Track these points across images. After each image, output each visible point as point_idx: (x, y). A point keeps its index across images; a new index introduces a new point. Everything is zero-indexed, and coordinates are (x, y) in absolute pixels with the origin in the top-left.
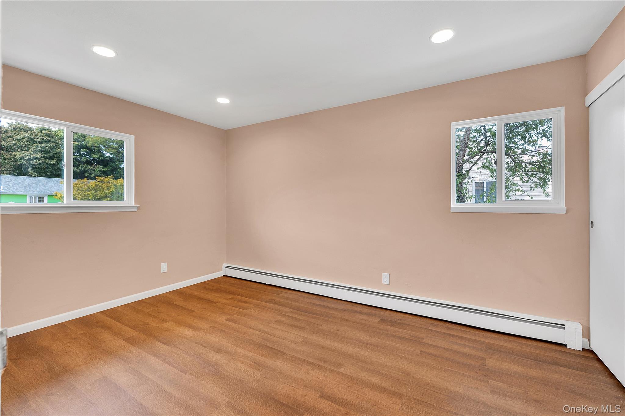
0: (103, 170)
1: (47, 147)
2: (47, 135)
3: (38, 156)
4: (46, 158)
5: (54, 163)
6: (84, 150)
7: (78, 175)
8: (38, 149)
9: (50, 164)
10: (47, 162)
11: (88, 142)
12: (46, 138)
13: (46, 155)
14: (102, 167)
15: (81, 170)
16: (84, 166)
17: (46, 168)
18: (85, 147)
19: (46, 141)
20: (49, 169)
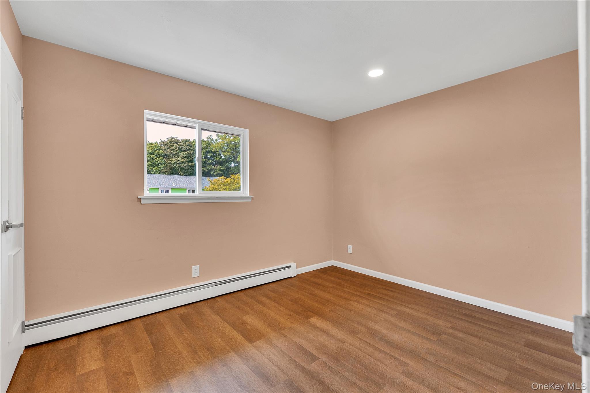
0: (222, 169)
1: (189, 154)
2: (189, 145)
3: (184, 161)
4: (188, 162)
5: (193, 165)
6: (210, 154)
7: (205, 174)
8: (184, 156)
9: (190, 166)
10: (189, 165)
11: (212, 149)
12: (188, 147)
13: (188, 160)
14: (221, 166)
15: (208, 170)
16: (210, 167)
17: (189, 169)
18: (211, 152)
19: (188, 150)
20: (190, 169)
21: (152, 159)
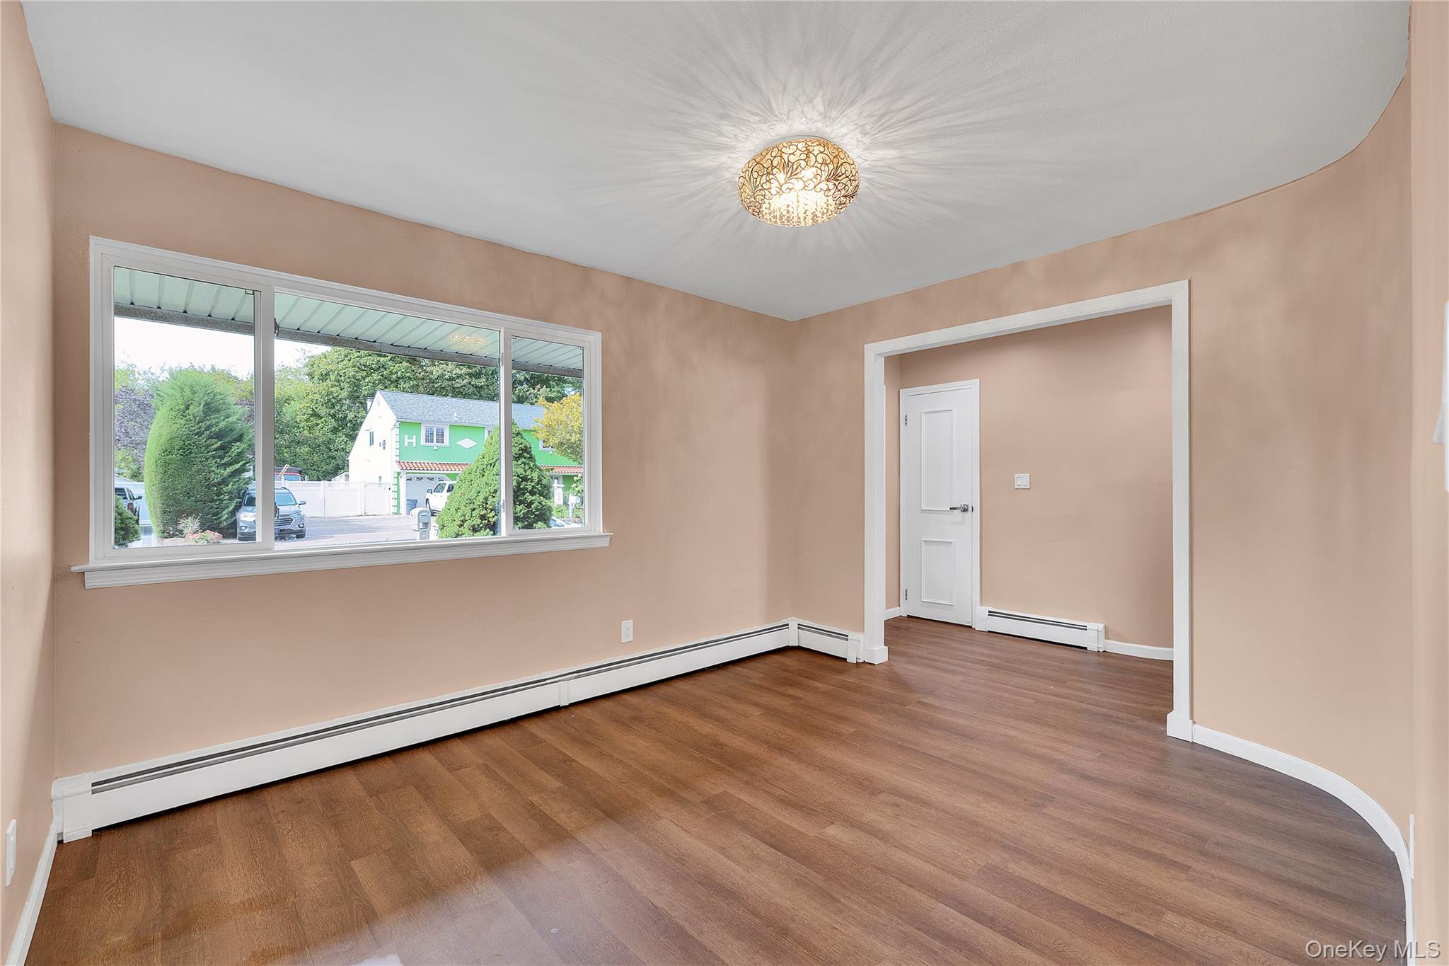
21: (383, 366)
